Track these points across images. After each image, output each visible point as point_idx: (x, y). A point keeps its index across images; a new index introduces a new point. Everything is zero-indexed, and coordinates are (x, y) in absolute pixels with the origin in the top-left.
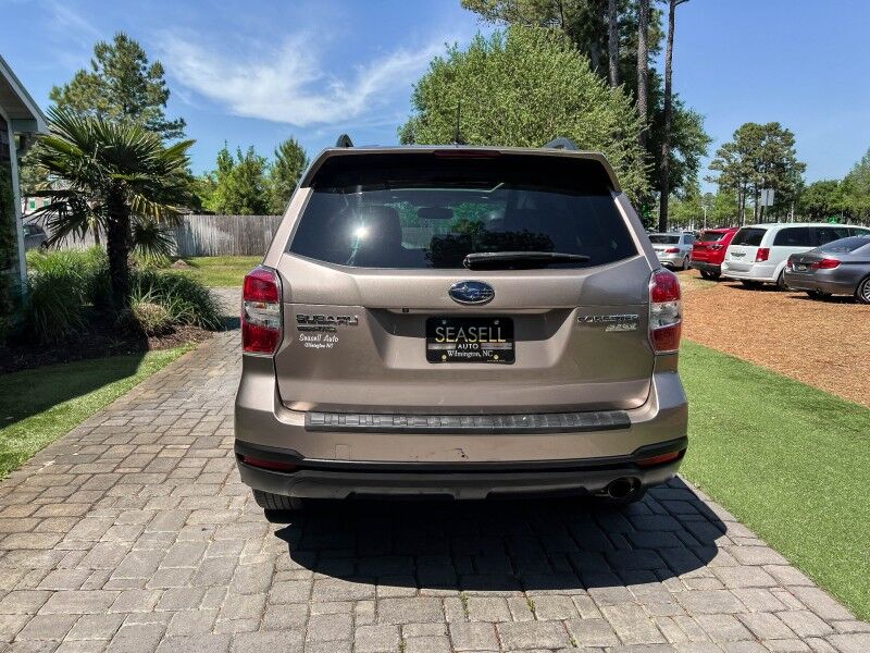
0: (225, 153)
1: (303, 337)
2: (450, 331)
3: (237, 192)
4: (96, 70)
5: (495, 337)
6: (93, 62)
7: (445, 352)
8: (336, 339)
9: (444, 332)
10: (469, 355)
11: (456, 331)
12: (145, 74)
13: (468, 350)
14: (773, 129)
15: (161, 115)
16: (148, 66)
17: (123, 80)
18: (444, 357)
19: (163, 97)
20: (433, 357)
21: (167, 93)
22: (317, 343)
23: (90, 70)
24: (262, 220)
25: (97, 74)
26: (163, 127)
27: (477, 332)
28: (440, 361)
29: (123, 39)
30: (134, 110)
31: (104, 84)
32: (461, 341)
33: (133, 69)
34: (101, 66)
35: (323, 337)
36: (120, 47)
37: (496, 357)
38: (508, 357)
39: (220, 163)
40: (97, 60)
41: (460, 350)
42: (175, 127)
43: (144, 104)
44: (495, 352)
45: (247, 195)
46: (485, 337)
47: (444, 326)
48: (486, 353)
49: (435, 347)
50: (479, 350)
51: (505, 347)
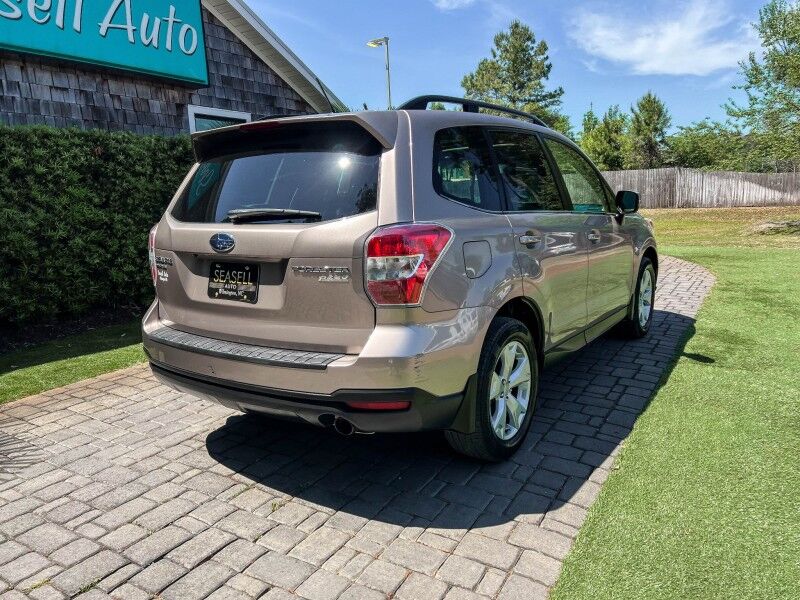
0: (590, 115)
1: (159, 273)
2: (223, 273)
3: (595, 151)
4: (495, 56)
5: (246, 280)
6: (492, 51)
7: (217, 290)
8: (167, 275)
9: (219, 274)
10: (230, 293)
11: (225, 274)
12: (532, 53)
13: (230, 290)
15: (541, 87)
16: (535, 45)
17: (514, 61)
18: (217, 294)
19: (545, 72)
20: (212, 292)
21: (549, 67)
22: (163, 277)
23: (490, 58)
24: (614, 176)
25: (495, 60)
26: (544, 98)
27: (236, 275)
28: (215, 296)
29: (517, 26)
30: (522, 86)
31: (499, 67)
32: (227, 282)
33: (523, 50)
34: (498, 53)
35: (164, 273)
36: (513, 33)
37: (245, 297)
38: (252, 297)
39: (585, 124)
40: (495, 48)
41: (226, 289)
42: (554, 96)
43: (529, 80)
44: (246, 293)
45: (603, 153)
46: (241, 280)
47: (219, 269)
48: (240, 293)
49: (213, 285)
50: (236, 291)
51: (252, 289)
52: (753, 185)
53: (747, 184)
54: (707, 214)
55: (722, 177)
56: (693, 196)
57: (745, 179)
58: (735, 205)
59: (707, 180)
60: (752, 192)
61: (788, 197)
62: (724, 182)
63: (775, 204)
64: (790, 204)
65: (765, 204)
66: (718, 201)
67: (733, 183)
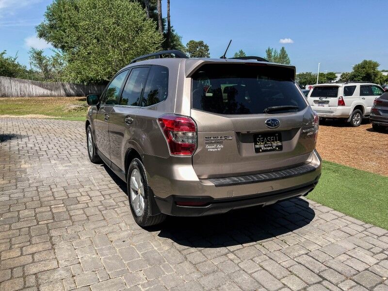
1: (208, 146)
2: (262, 139)
5: (276, 141)
7: (261, 148)
8: (222, 146)
9: (259, 140)
11: (264, 139)
13: (268, 147)
14: (201, 43)
18: (261, 150)
20: (257, 150)
22: (214, 149)
27: (270, 139)
28: (260, 152)
32: (266, 143)
35: (216, 146)
37: (277, 149)
38: (280, 148)
41: (266, 147)
44: (277, 147)
46: (273, 141)
47: (260, 138)
48: (274, 147)
49: (257, 146)
50: (272, 146)
51: (280, 144)
52: (37, 87)
53: (34, 86)
54: (19, 101)
55: (20, 82)
56: (7, 91)
57: (33, 84)
58: (29, 96)
59: (13, 83)
60: (37, 90)
61: (54, 93)
62: (22, 85)
63: (48, 96)
64: (55, 96)
65: (43, 96)
66: (21, 94)
67: (27, 85)
